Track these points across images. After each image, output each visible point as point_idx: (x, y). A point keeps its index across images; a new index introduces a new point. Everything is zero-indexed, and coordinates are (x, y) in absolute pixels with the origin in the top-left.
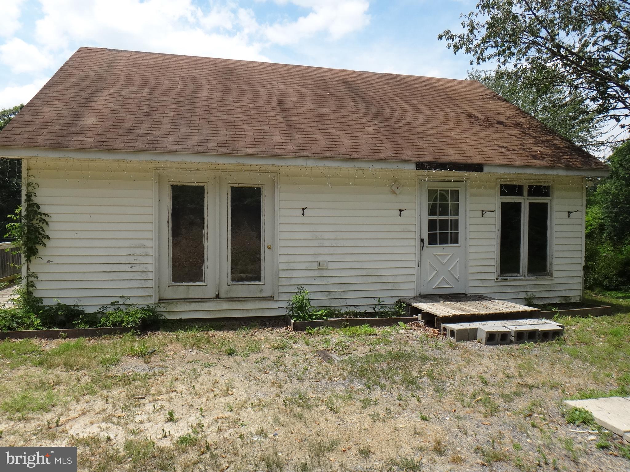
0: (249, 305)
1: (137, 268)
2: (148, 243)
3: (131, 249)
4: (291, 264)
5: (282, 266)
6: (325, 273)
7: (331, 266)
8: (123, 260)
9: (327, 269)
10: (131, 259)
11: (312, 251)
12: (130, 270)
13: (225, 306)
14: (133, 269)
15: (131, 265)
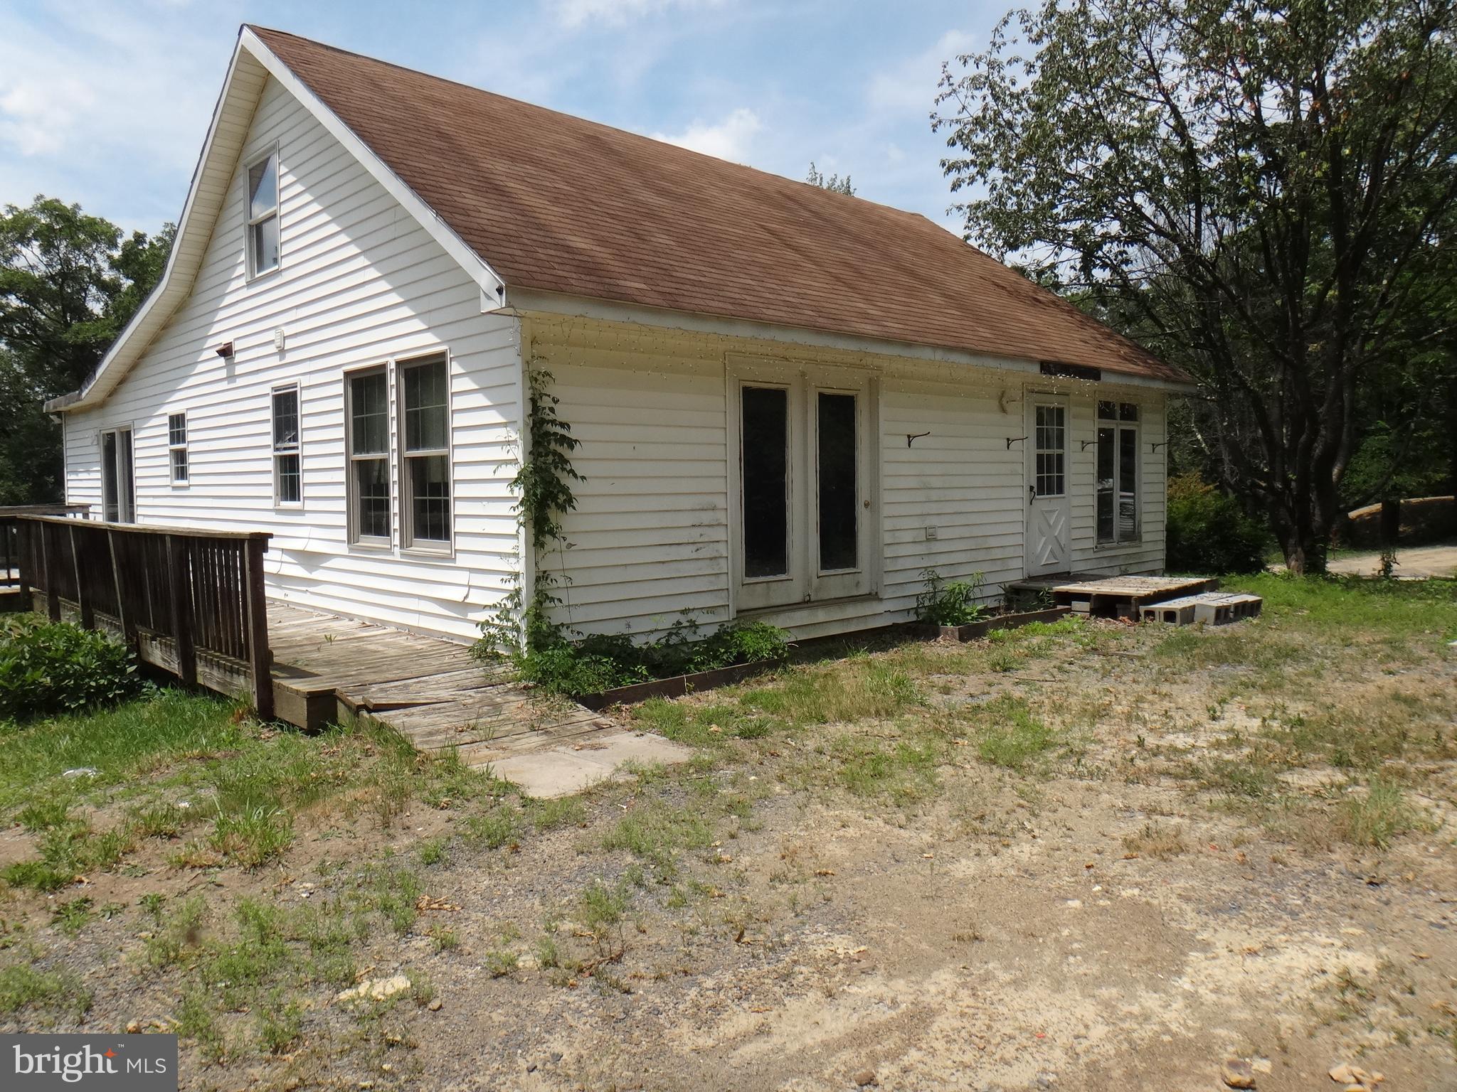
0: (851, 611)
1: (706, 552)
2: (720, 501)
3: (697, 513)
4: (897, 534)
5: (888, 538)
6: (937, 547)
7: (941, 534)
8: (683, 536)
9: (935, 540)
10: (694, 535)
11: (918, 509)
12: (695, 556)
13: (821, 615)
14: (701, 554)
15: (695, 547)
